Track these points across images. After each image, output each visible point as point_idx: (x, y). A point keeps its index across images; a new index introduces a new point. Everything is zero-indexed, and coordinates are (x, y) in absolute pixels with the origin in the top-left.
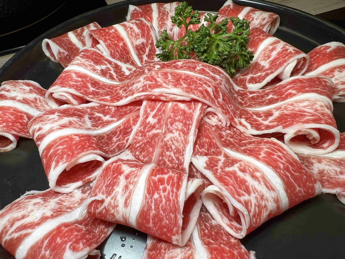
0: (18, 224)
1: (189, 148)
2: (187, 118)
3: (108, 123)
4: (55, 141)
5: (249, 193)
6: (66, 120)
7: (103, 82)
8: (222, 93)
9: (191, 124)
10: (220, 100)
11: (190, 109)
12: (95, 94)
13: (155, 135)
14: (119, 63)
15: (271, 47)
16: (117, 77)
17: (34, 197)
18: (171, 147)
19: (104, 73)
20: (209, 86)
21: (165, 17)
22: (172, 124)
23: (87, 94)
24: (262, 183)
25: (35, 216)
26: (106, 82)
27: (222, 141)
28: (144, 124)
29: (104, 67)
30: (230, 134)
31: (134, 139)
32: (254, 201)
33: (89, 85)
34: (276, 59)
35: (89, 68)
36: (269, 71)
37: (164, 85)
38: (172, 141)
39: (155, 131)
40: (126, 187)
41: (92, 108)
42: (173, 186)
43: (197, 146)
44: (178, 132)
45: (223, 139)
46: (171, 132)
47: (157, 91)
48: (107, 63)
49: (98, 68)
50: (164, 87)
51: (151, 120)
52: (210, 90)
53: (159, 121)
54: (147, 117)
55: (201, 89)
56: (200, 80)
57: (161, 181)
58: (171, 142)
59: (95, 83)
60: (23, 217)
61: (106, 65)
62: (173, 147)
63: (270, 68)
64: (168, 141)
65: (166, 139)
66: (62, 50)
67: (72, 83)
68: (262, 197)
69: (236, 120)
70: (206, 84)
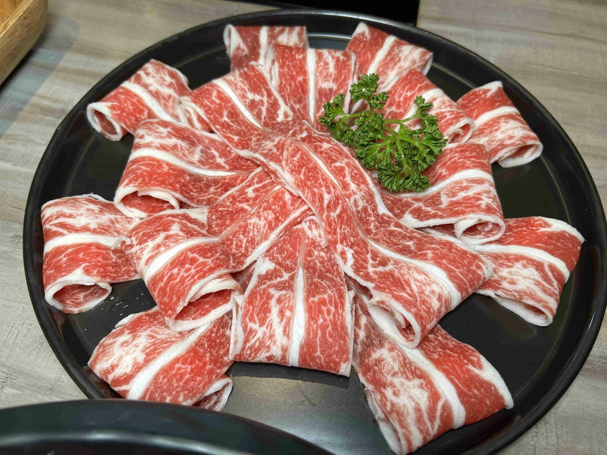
0: (62, 220)
1: (264, 246)
2: (284, 212)
3: (219, 167)
4: (143, 158)
5: (261, 325)
6: (173, 141)
7: (244, 117)
8: (343, 208)
9: (282, 222)
10: (334, 215)
11: (293, 205)
12: (226, 126)
13: (243, 210)
14: (281, 101)
15: (465, 184)
16: (265, 118)
17: (94, 202)
18: (249, 232)
19: (252, 106)
20: (329, 193)
21: (391, 65)
22: (265, 209)
23: (215, 121)
24: (283, 324)
25: (80, 222)
26: (248, 118)
27: (306, 260)
28: (242, 192)
29: (257, 98)
30: (322, 257)
31: (224, 201)
32: (259, 335)
33: (225, 113)
34: (458, 203)
35: (239, 92)
36: (440, 213)
37: (284, 163)
38: (254, 227)
39: (245, 206)
40: (159, 246)
41: (212, 141)
42: (197, 272)
43: (275, 248)
44: (265, 222)
45: (309, 259)
46: (259, 217)
47: (273, 165)
48: (265, 93)
49: (251, 96)
50: (282, 166)
51: (250, 192)
52: (327, 197)
53: (256, 198)
54: (249, 186)
55: (316, 190)
56: (325, 180)
57: (193, 261)
58: (252, 227)
59: (234, 114)
60: (70, 216)
61: (262, 96)
62: (251, 234)
63: (444, 210)
64: (250, 224)
65: (249, 221)
66: (243, 46)
67: (206, 102)
68: (271, 336)
69: (339, 247)
70: (327, 187)
